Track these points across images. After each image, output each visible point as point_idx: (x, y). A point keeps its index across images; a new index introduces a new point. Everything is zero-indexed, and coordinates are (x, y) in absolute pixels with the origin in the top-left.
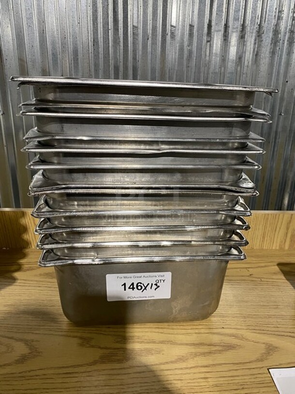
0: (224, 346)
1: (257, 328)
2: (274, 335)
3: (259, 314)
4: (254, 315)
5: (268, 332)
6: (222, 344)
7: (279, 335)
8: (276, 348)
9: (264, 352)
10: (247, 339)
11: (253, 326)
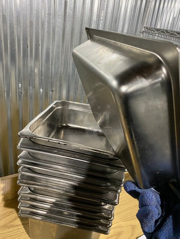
0: (117, 234)
1: (124, 219)
2: (132, 219)
3: (122, 210)
4: (121, 211)
5: (129, 219)
6: (116, 234)
7: (133, 219)
8: (135, 226)
9: (131, 230)
10: (123, 227)
11: (122, 218)
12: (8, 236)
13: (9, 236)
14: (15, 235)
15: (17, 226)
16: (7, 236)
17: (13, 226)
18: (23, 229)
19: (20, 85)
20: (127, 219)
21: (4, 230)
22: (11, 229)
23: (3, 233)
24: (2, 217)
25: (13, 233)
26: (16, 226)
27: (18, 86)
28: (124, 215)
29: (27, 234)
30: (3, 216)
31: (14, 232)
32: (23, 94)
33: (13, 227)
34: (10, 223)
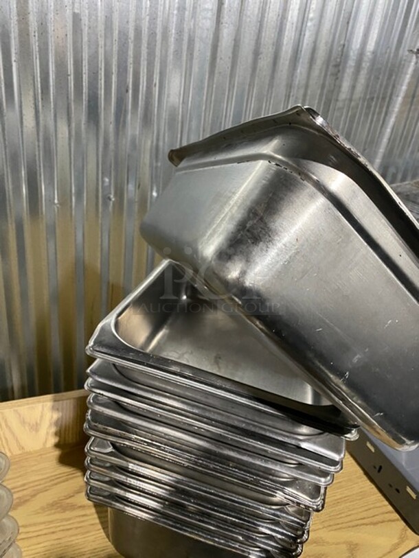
2: (349, 527)
5: (344, 525)
7: (353, 526)
8: (357, 544)
9: (348, 555)
10: (328, 543)
11: (327, 521)
12: (62, 528)
13: (63, 530)
14: (77, 528)
15: (82, 507)
16: (58, 529)
17: (73, 507)
18: (96, 516)
19: (107, 180)
20: (338, 526)
21: (55, 513)
22: (68, 514)
23: (51, 522)
24: (53, 482)
25: (73, 523)
26: (80, 507)
27: (103, 182)
28: (332, 514)
29: (102, 531)
30: (53, 480)
31: (75, 521)
32: (111, 203)
33: (74, 509)
34: (67, 499)
